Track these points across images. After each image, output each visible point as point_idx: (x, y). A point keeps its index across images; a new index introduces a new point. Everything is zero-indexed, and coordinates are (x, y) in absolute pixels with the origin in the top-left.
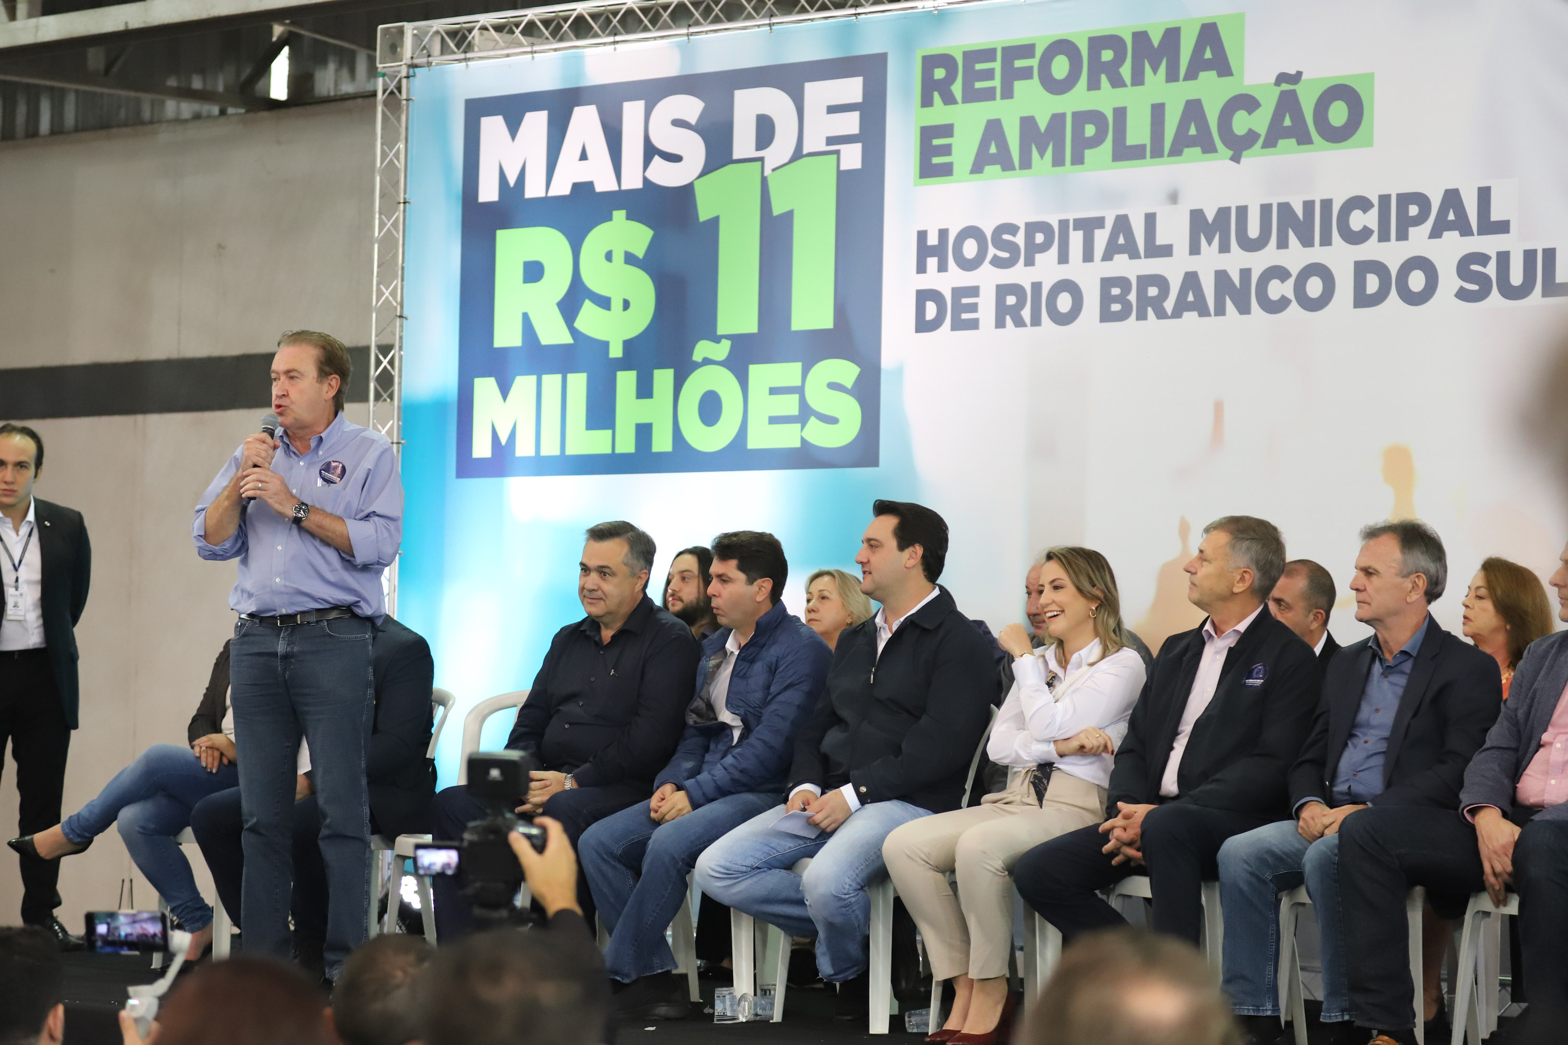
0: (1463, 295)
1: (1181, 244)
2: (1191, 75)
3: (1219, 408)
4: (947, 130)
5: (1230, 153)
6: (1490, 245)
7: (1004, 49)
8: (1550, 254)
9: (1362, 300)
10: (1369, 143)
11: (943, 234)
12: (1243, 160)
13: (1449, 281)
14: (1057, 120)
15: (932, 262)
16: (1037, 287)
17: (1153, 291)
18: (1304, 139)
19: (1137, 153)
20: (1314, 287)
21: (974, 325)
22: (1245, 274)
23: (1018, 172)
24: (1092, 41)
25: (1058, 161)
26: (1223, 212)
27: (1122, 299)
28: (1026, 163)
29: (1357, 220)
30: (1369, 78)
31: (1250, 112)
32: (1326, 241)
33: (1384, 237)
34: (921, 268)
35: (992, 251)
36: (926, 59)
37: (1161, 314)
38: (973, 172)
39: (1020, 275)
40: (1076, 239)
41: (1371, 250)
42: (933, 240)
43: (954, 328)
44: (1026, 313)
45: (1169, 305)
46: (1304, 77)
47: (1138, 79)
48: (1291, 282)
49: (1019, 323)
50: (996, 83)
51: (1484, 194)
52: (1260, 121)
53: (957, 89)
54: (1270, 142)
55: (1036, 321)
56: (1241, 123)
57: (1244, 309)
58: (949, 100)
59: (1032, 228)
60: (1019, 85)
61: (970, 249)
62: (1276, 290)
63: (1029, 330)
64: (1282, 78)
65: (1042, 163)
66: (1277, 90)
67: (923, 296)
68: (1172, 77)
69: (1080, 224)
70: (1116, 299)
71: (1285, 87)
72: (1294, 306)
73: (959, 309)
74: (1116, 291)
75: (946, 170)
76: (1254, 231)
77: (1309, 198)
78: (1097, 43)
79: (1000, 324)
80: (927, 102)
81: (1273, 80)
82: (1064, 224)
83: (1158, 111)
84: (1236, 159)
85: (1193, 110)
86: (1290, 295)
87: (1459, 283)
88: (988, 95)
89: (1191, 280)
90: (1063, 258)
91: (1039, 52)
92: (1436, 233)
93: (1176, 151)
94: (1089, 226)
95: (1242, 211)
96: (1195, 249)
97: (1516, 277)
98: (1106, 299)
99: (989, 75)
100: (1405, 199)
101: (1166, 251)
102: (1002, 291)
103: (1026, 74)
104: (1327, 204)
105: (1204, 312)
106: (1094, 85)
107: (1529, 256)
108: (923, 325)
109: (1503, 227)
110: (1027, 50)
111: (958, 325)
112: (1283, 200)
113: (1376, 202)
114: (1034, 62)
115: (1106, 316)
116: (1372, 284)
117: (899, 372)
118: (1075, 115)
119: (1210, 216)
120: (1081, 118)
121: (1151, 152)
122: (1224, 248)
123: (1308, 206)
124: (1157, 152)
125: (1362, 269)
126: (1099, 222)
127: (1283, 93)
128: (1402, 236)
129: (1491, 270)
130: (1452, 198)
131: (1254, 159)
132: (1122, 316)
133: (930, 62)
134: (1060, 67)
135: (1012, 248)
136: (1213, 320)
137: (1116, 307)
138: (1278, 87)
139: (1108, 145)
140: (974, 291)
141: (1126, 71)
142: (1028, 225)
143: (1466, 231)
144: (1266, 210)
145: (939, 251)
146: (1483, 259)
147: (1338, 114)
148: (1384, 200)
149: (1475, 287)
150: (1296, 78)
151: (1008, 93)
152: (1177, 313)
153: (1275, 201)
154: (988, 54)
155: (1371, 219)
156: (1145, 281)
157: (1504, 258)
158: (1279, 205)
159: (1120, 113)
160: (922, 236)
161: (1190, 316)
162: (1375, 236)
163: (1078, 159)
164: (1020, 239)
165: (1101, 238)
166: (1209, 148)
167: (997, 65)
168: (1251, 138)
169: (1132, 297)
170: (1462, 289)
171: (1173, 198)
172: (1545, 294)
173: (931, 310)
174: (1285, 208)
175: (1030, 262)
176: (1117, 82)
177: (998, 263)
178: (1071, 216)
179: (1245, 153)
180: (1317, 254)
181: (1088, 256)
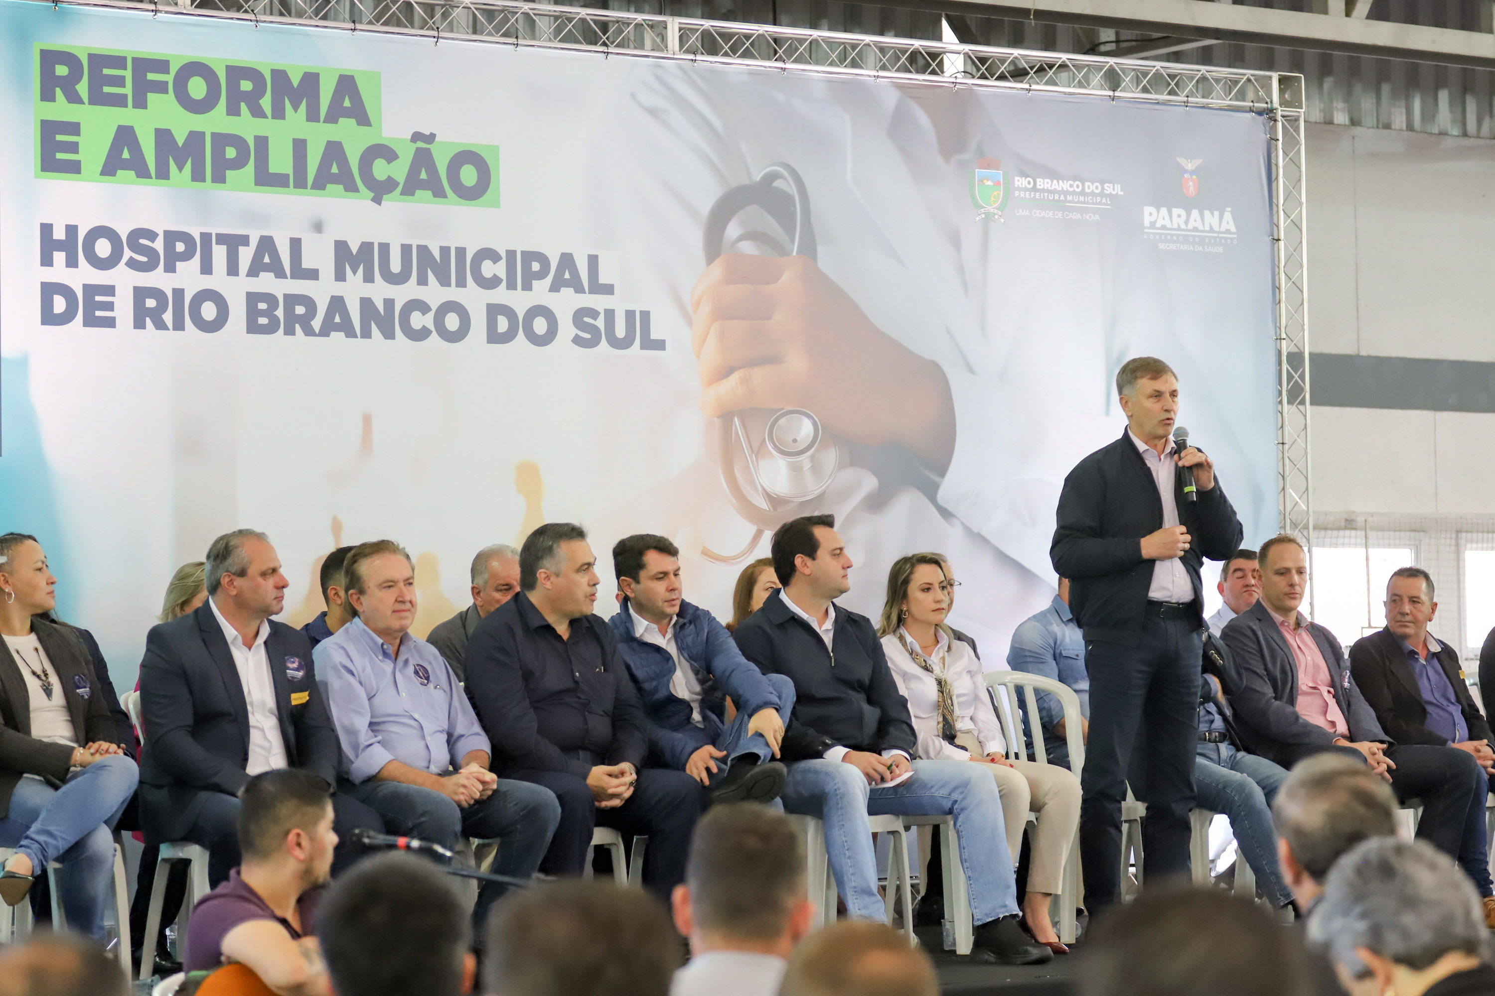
0: (577, 340)
1: (327, 268)
2: (332, 118)
3: (367, 420)
4: (74, 128)
5: (372, 195)
6: (599, 302)
7: (135, 60)
8: (645, 315)
9: (494, 337)
10: (496, 204)
11: (71, 230)
12: (383, 202)
13: (567, 330)
14: (196, 138)
15: (59, 257)
16: (179, 293)
17: (300, 310)
18: (439, 193)
19: (280, 181)
20: (452, 322)
21: (110, 323)
22: (389, 303)
23: (154, 180)
24: (230, 70)
25: (198, 176)
26: (366, 247)
27: (269, 313)
28: (163, 174)
29: (488, 269)
30: (495, 149)
31: (389, 162)
32: (461, 283)
33: (511, 286)
34: (47, 261)
35: (127, 254)
36: (43, 53)
37: (309, 331)
38: (103, 173)
39: (158, 279)
40: (219, 253)
41: (501, 295)
42: (59, 234)
43: (86, 323)
44: (168, 317)
45: (317, 324)
46: (437, 139)
47: (279, 113)
48: (431, 315)
49: (160, 325)
50: (128, 90)
51: (593, 260)
52: (399, 170)
53: (83, 88)
54: (409, 190)
55: (179, 325)
56: (381, 169)
57: (389, 334)
58: (73, 98)
59: (171, 237)
60: (151, 97)
61: (103, 248)
62: (417, 320)
63: (171, 334)
64: (417, 137)
65: (180, 176)
66: (413, 147)
67: (49, 290)
68: (313, 116)
69: (222, 239)
70: (262, 313)
71: (420, 144)
72: (434, 335)
73: (91, 306)
74: (262, 306)
75: (74, 168)
76: (396, 266)
77: (445, 244)
78: (236, 73)
79: (139, 324)
80: (47, 96)
81: (409, 137)
82: (206, 237)
83: (300, 147)
84: (377, 200)
85: (334, 151)
86: (431, 326)
87: (575, 331)
88: (119, 101)
89: (337, 304)
90: (206, 268)
91: (174, 69)
92: (555, 288)
93: (320, 184)
94: (234, 242)
95: (385, 248)
96: (340, 276)
97: (620, 331)
98: (252, 314)
99: (119, 81)
100: (529, 256)
101: (313, 274)
102: (140, 294)
103: (161, 88)
104: (461, 252)
105: (350, 333)
106: (233, 111)
107: (630, 315)
108: (49, 318)
109: (608, 290)
110: (162, 66)
111: (90, 321)
112: (422, 242)
113: (503, 255)
114: (169, 78)
115: (253, 328)
116: (503, 324)
117: (23, 363)
118: (214, 135)
119: (354, 248)
120: (221, 140)
121: (294, 182)
122: (369, 278)
123: (445, 251)
124: (300, 183)
125: (494, 311)
126: (244, 240)
127: (418, 150)
128: (527, 287)
129: (600, 323)
130: (567, 260)
131: (393, 204)
132: (270, 329)
133: (49, 58)
134: (197, 88)
135: (152, 254)
136: (359, 342)
137: (263, 321)
138: (412, 144)
139: (250, 169)
140: (110, 290)
141: (266, 103)
142: (166, 233)
143: (579, 290)
144: (406, 249)
145: (69, 245)
146: (594, 314)
147: (469, 175)
148: (511, 254)
149: (588, 336)
150: (431, 138)
151: (141, 103)
152: (325, 331)
153: (415, 243)
154: (119, 62)
155: (500, 269)
156: (292, 300)
157: (610, 315)
158: (418, 247)
159: (262, 142)
160: (46, 229)
161: (338, 337)
162: (504, 284)
163: (219, 178)
164: (159, 245)
165: (246, 255)
166: (351, 187)
167: (128, 74)
168: (389, 185)
169: (280, 313)
170: (577, 336)
171: (318, 227)
172: (642, 348)
173: (59, 304)
174: (423, 250)
175: (170, 268)
176: (258, 113)
177: (132, 264)
178: (214, 230)
179: (385, 197)
180: (453, 293)
181: (233, 270)
